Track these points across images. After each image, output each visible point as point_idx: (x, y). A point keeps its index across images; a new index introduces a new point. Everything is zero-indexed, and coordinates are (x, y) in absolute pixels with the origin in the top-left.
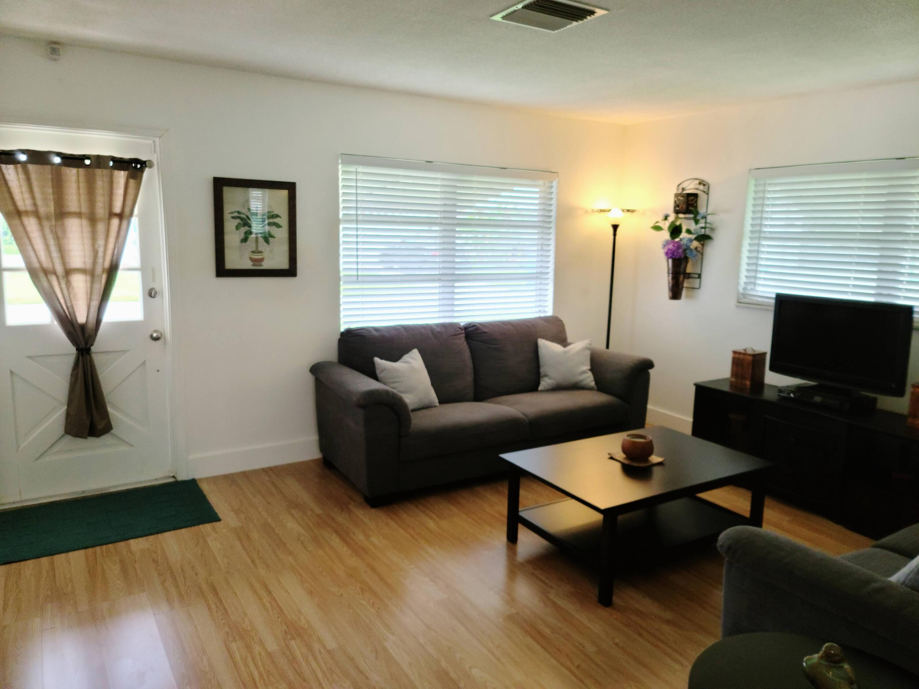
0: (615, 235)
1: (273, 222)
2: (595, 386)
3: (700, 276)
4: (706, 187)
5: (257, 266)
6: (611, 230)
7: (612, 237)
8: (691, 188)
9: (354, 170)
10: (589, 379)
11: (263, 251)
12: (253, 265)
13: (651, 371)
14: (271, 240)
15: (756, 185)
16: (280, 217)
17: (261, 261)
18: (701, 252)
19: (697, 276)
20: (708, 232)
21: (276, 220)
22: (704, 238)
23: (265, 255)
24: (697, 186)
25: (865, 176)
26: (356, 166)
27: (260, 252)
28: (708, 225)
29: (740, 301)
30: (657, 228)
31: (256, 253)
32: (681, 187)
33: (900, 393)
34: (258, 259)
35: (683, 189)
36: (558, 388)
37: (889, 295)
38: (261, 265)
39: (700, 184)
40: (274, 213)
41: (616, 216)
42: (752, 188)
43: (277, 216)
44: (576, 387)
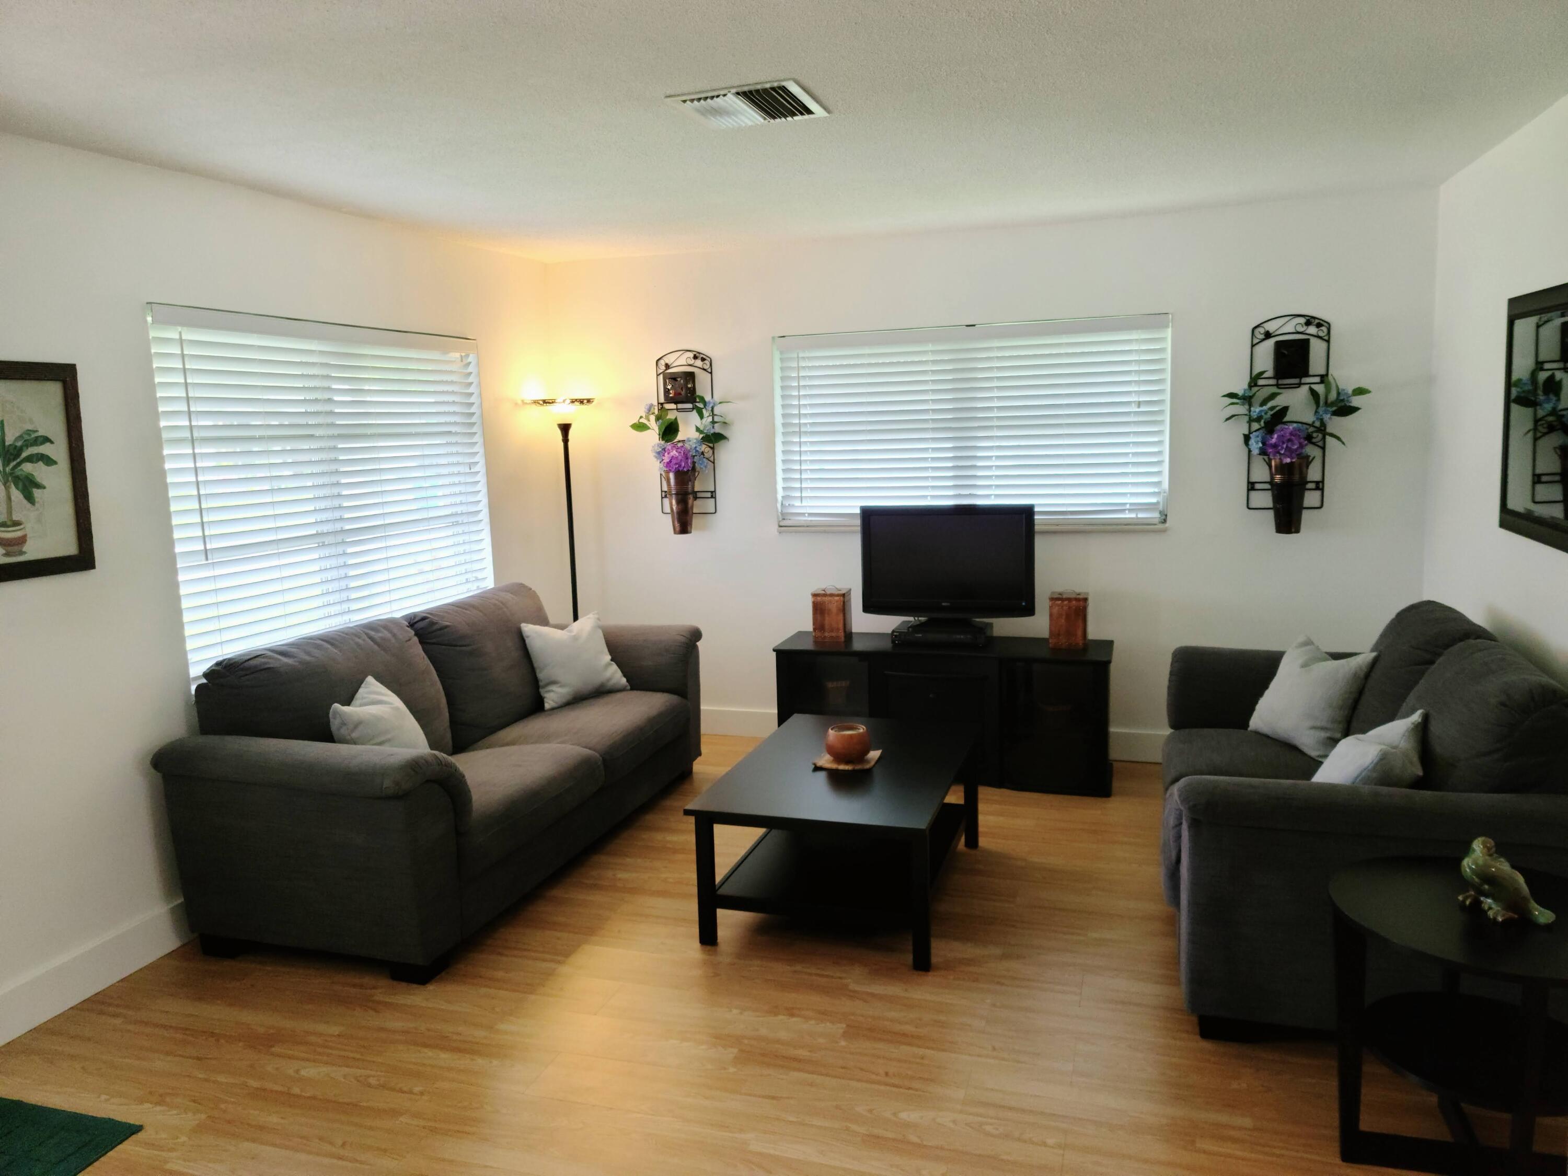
0: (566, 441)
1: (37, 454)
2: (627, 684)
3: (713, 495)
4: (707, 362)
5: (15, 556)
6: (559, 434)
7: (562, 444)
8: (680, 364)
9: (176, 336)
10: (615, 675)
11: (23, 520)
12: (7, 554)
13: (699, 644)
14: (37, 493)
15: (782, 360)
16: (52, 442)
17: (21, 544)
18: (712, 459)
19: (709, 495)
20: (718, 429)
21: (44, 449)
22: (713, 439)
23: (30, 528)
24: (692, 362)
25: (930, 347)
26: (180, 329)
27: (17, 524)
28: (716, 419)
29: (782, 524)
30: (640, 427)
31: (8, 526)
32: (662, 362)
33: (1029, 610)
34: (15, 539)
35: (667, 366)
36: (579, 699)
37: (971, 495)
38: (22, 553)
39: (695, 357)
40: (39, 434)
41: (564, 412)
42: (777, 364)
43: (46, 440)
44: (600, 692)
